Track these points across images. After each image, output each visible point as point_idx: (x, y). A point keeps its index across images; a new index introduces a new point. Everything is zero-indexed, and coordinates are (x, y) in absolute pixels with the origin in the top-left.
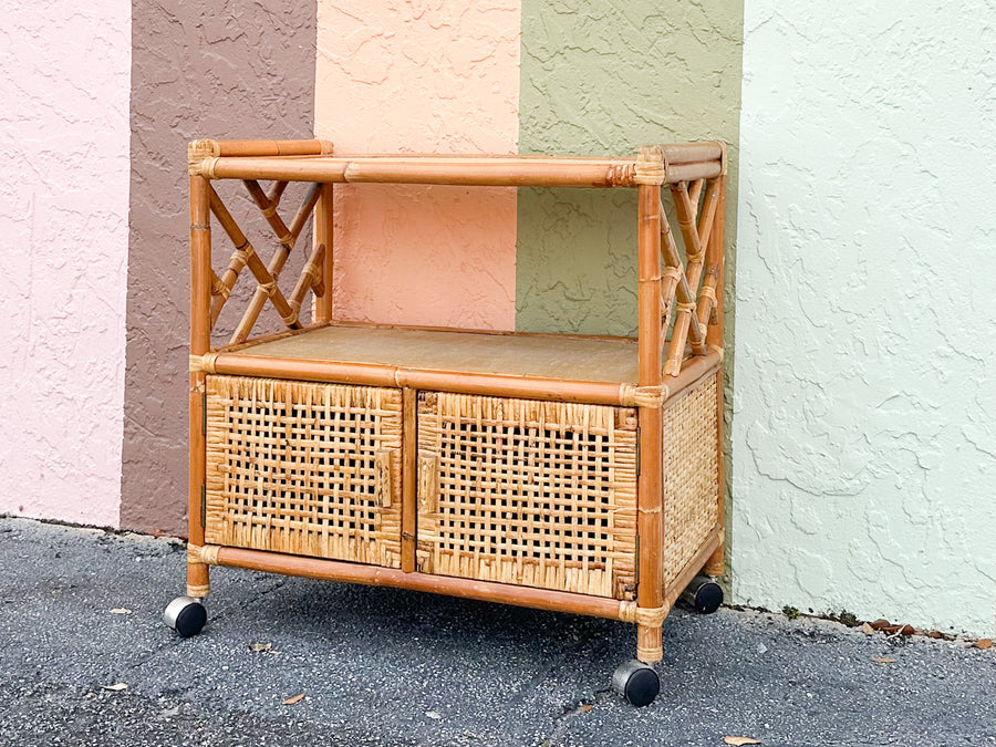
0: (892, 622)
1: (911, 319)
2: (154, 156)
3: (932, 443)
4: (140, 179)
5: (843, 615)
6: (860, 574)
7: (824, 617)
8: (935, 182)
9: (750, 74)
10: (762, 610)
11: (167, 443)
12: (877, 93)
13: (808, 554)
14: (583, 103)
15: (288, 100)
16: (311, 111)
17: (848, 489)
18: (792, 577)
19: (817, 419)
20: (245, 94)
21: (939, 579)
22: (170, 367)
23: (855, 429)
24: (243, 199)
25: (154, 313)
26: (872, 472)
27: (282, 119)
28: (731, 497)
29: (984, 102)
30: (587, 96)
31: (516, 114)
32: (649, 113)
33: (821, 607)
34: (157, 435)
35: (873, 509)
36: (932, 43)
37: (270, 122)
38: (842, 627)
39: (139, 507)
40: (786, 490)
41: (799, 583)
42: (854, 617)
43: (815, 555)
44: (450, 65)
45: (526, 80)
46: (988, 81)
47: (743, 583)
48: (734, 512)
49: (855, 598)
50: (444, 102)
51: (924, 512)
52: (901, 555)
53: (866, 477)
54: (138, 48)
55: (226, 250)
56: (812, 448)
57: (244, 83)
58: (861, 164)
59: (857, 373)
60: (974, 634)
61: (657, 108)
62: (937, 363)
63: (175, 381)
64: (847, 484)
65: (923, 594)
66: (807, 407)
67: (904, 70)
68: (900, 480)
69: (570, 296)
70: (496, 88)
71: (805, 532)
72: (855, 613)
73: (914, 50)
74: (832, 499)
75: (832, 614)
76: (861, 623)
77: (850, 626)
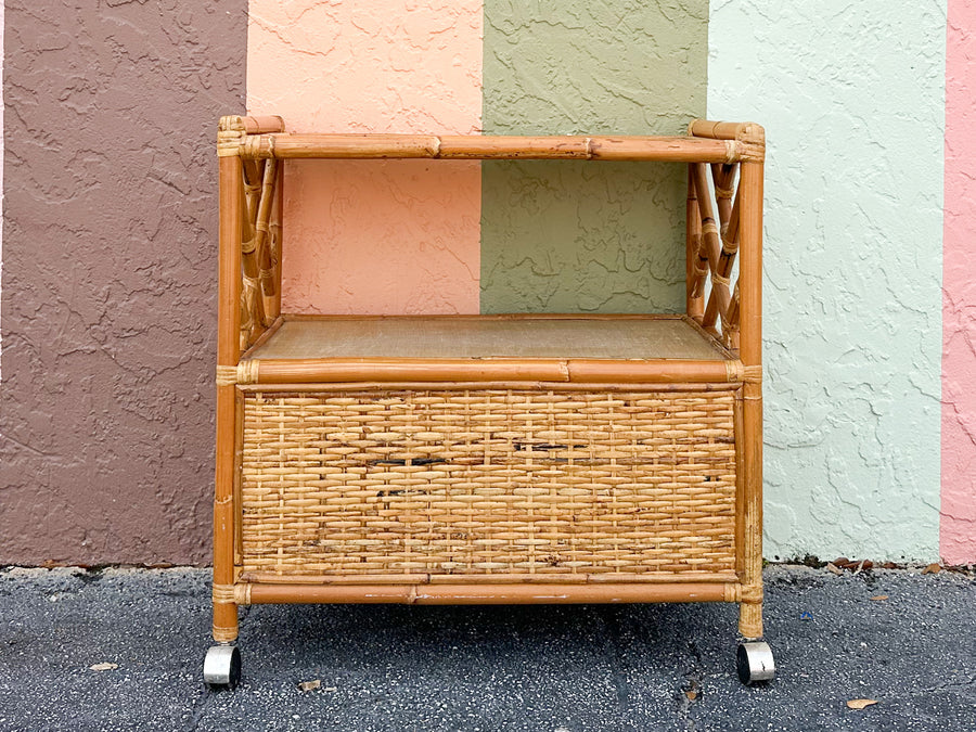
0: (851, 559)
1: (863, 278)
2: (36, 134)
3: (884, 391)
4: (17, 161)
5: (807, 558)
6: (821, 518)
7: (790, 563)
8: (883, 152)
9: (716, 51)
11: (59, 462)
12: (832, 70)
13: (775, 505)
14: (550, 77)
15: (214, 72)
16: (242, 83)
17: (810, 440)
19: (782, 377)
20: (157, 63)
21: (893, 515)
22: (62, 375)
23: (816, 384)
24: (156, 181)
25: (38, 315)
26: (832, 424)
27: (205, 92)
29: (924, 80)
30: (555, 70)
31: (479, 88)
32: (619, 88)
33: (786, 554)
34: (45, 454)
35: (832, 456)
36: (880, 25)
37: (190, 95)
38: (810, 570)
39: (24, 537)
41: (766, 534)
42: (817, 559)
43: (779, 506)
44: (406, 36)
45: (491, 53)
46: (927, 61)
49: (816, 541)
50: (400, 74)
51: (878, 455)
52: (858, 496)
53: (827, 428)
54: (13, 9)
55: (134, 239)
56: (778, 405)
57: (156, 52)
58: (818, 137)
59: (817, 332)
60: (922, 561)
61: (626, 83)
62: (887, 318)
63: (68, 391)
64: (810, 436)
65: (878, 530)
66: (774, 366)
67: (855, 50)
68: (857, 427)
69: (539, 272)
70: (457, 60)
71: (772, 485)
72: (817, 555)
73: (863, 32)
74: (795, 451)
75: (796, 559)
76: (826, 564)
77: (815, 568)
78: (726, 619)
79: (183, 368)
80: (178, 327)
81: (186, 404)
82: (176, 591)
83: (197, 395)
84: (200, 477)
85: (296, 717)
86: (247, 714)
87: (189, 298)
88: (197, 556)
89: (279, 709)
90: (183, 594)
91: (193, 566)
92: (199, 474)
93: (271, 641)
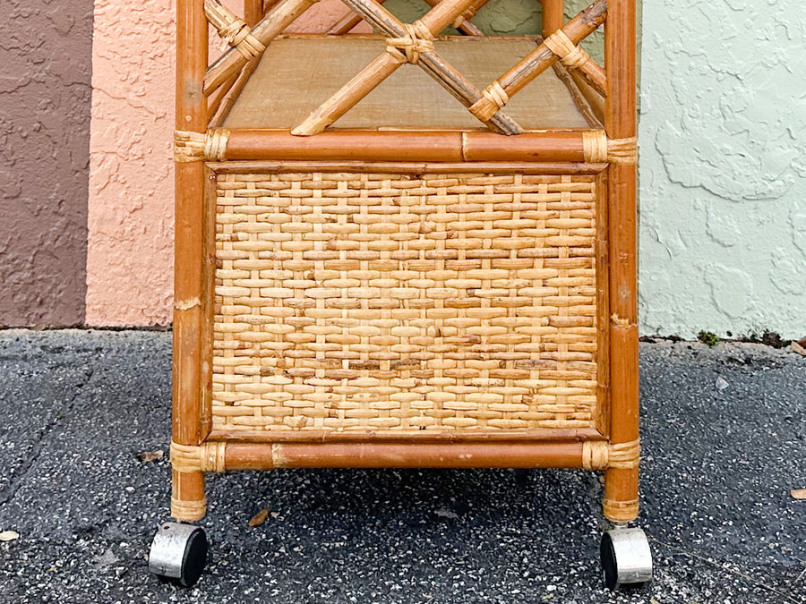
5: (766, 335)
6: (784, 286)
7: (745, 340)
10: (675, 339)
13: (726, 269)
17: (770, 191)
18: (707, 297)
19: (736, 115)
23: (778, 124)
28: (638, 212)
33: (741, 329)
35: (797, 212)
38: (770, 350)
40: (700, 198)
41: (716, 305)
42: (778, 337)
43: (733, 270)
47: (651, 309)
48: (642, 229)
49: (777, 315)
53: (789, 176)
56: (730, 148)
59: (779, 61)
64: (770, 186)
66: (725, 101)
71: (724, 246)
72: (779, 331)
74: (752, 204)
75: (753, 336)
76: (789, 343)
77: (776, 347)
78: (658, 399)
79: (22, 91)
80: (15, 43)
81: (24, 135)
82: (6, 354)
83: (37, 125)
84: (39, 222)
85: (130, 489)
86: (72, 484)
87: (29, 9)
88: (33, 317)
89: (111, 480)
90: (15, 358)
91: (29, 328)
92: (39, 218)
93: (110, 409)
